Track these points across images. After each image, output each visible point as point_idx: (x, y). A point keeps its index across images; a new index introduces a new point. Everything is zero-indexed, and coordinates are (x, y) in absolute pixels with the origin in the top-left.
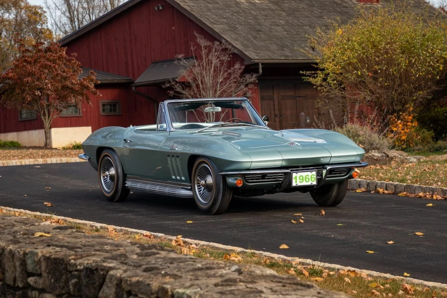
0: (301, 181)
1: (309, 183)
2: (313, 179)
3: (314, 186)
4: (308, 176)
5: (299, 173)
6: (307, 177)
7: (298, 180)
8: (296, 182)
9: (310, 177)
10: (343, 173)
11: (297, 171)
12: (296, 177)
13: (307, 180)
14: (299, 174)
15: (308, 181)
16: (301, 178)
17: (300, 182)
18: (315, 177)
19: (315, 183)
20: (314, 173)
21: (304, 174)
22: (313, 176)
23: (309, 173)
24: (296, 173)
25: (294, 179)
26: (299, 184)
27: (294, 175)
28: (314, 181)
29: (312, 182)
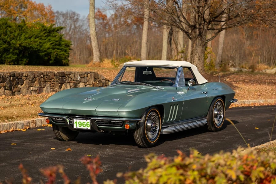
0: (80, 125)
1: (85, 128)
2: (88, 126)
3: (89, 130)
4: (85, 123)
5: (78, 120)
6: (84, 123)
7: (78, 125)
8: (76, 126)
9: (86, 124)
11: (77, 118)
12: (76, 122)
15: (85, 126)
16: (80, 123)
17: (79, 126)
20: (89, 121)
21: (82, 121)
22: (88, 123)
23: (85, 121)
24: (76, 119)
25: (75, 123)
26: (79, 127)
27: (75, 121)
28: (89, 127)
29: (88, 128)
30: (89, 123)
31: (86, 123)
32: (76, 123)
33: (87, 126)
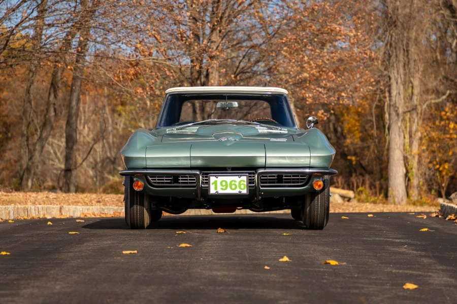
0: (224, 188)
1: (236, 191)
2: (242, 187)
3: (244, 195)
4: (235, 181)
5: (219, 177)
6: (233, 183)
7: (219, 187)
8: (216, 188)
9: (237, 184)
10: (301, 182)
12: (216, 181)
13: (233, 187)
14: (220, 179)
15: (236, 188)
16: (224, 183)
17: (222, 189)
18: (245, 183)
19: (245, 191)
20: (244, 178)
21: (229, 179)
22: (242, 183)
23: (236, 178)
24: (216, 176)
25: (213, 184)
26: (221, 191)
27: (213, 179)
28: (244, 189)
29: (241, 191)
30: (244, 181)
31: (238, 182)
32: (215, 183)
33: (240, 188)
